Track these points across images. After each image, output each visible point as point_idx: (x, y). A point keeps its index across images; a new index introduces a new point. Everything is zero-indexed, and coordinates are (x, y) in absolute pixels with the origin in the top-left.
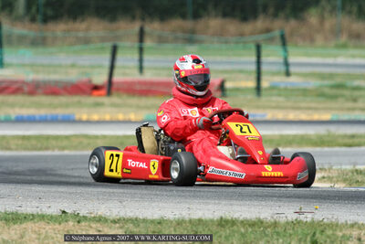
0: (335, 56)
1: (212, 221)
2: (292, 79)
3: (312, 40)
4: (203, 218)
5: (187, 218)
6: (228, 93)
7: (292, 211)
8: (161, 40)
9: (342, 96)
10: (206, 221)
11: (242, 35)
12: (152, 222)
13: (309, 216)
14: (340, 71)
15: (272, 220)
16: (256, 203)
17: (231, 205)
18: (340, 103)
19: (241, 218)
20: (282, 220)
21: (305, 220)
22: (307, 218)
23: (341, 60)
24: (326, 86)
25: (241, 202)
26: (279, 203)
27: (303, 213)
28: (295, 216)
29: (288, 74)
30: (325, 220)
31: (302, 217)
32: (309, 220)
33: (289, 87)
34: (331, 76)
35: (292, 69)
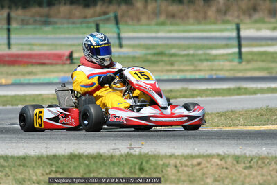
0: (157, 32)
1: (64, 156)
2: (124, 50)
3: (139, 20)
4: (57, 154)
5: (45, 154)
6: (75, 61)
7: (124, 147)
8: (24, 23)
9: (162, 61)
10: (59, 156)
11: (85, 17)
12: (19, 158)
13: (138, 150)
14: (160, 42)
15: (110, 154)
16: (97, 142)
17: (78, 143)
18: (161, 66)
19: (86, 153)
20: (117, 153)
21: (134, 153)
22: (137, 151)
23: (160, 34)
24: (150, 54)
25: (86, 142)
26: (114, 142)
27: (133, 148)
28: (127, 151)
29: (121, 46)
30: (150, 153)
31: (132, 151)
32: (137, 153)
33: (122, 55)
34: (154, 46)
35: (124, 42)
